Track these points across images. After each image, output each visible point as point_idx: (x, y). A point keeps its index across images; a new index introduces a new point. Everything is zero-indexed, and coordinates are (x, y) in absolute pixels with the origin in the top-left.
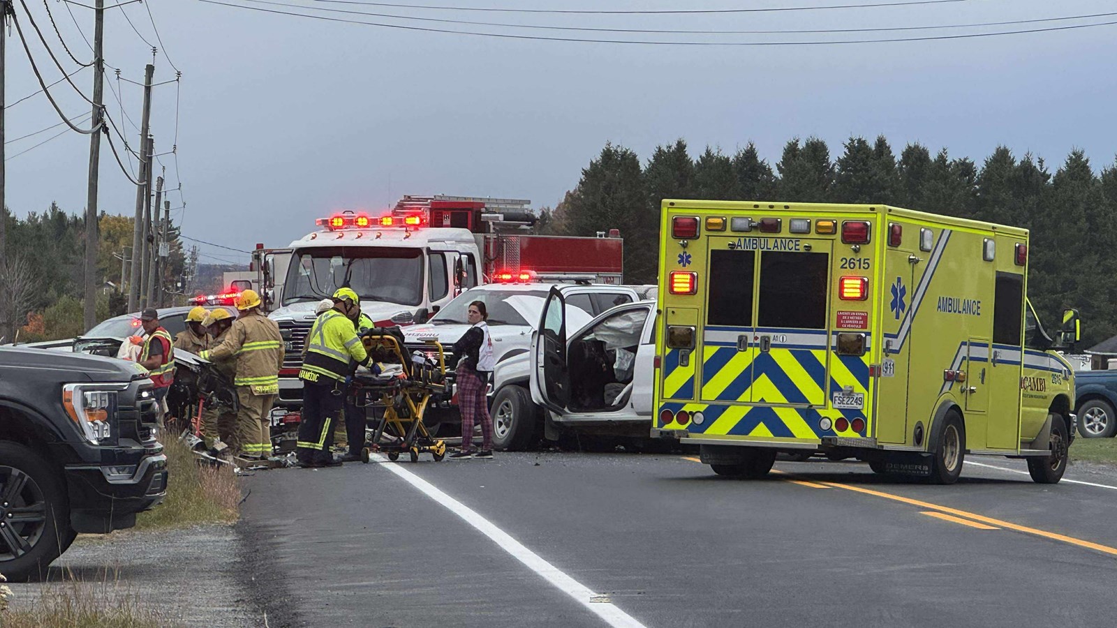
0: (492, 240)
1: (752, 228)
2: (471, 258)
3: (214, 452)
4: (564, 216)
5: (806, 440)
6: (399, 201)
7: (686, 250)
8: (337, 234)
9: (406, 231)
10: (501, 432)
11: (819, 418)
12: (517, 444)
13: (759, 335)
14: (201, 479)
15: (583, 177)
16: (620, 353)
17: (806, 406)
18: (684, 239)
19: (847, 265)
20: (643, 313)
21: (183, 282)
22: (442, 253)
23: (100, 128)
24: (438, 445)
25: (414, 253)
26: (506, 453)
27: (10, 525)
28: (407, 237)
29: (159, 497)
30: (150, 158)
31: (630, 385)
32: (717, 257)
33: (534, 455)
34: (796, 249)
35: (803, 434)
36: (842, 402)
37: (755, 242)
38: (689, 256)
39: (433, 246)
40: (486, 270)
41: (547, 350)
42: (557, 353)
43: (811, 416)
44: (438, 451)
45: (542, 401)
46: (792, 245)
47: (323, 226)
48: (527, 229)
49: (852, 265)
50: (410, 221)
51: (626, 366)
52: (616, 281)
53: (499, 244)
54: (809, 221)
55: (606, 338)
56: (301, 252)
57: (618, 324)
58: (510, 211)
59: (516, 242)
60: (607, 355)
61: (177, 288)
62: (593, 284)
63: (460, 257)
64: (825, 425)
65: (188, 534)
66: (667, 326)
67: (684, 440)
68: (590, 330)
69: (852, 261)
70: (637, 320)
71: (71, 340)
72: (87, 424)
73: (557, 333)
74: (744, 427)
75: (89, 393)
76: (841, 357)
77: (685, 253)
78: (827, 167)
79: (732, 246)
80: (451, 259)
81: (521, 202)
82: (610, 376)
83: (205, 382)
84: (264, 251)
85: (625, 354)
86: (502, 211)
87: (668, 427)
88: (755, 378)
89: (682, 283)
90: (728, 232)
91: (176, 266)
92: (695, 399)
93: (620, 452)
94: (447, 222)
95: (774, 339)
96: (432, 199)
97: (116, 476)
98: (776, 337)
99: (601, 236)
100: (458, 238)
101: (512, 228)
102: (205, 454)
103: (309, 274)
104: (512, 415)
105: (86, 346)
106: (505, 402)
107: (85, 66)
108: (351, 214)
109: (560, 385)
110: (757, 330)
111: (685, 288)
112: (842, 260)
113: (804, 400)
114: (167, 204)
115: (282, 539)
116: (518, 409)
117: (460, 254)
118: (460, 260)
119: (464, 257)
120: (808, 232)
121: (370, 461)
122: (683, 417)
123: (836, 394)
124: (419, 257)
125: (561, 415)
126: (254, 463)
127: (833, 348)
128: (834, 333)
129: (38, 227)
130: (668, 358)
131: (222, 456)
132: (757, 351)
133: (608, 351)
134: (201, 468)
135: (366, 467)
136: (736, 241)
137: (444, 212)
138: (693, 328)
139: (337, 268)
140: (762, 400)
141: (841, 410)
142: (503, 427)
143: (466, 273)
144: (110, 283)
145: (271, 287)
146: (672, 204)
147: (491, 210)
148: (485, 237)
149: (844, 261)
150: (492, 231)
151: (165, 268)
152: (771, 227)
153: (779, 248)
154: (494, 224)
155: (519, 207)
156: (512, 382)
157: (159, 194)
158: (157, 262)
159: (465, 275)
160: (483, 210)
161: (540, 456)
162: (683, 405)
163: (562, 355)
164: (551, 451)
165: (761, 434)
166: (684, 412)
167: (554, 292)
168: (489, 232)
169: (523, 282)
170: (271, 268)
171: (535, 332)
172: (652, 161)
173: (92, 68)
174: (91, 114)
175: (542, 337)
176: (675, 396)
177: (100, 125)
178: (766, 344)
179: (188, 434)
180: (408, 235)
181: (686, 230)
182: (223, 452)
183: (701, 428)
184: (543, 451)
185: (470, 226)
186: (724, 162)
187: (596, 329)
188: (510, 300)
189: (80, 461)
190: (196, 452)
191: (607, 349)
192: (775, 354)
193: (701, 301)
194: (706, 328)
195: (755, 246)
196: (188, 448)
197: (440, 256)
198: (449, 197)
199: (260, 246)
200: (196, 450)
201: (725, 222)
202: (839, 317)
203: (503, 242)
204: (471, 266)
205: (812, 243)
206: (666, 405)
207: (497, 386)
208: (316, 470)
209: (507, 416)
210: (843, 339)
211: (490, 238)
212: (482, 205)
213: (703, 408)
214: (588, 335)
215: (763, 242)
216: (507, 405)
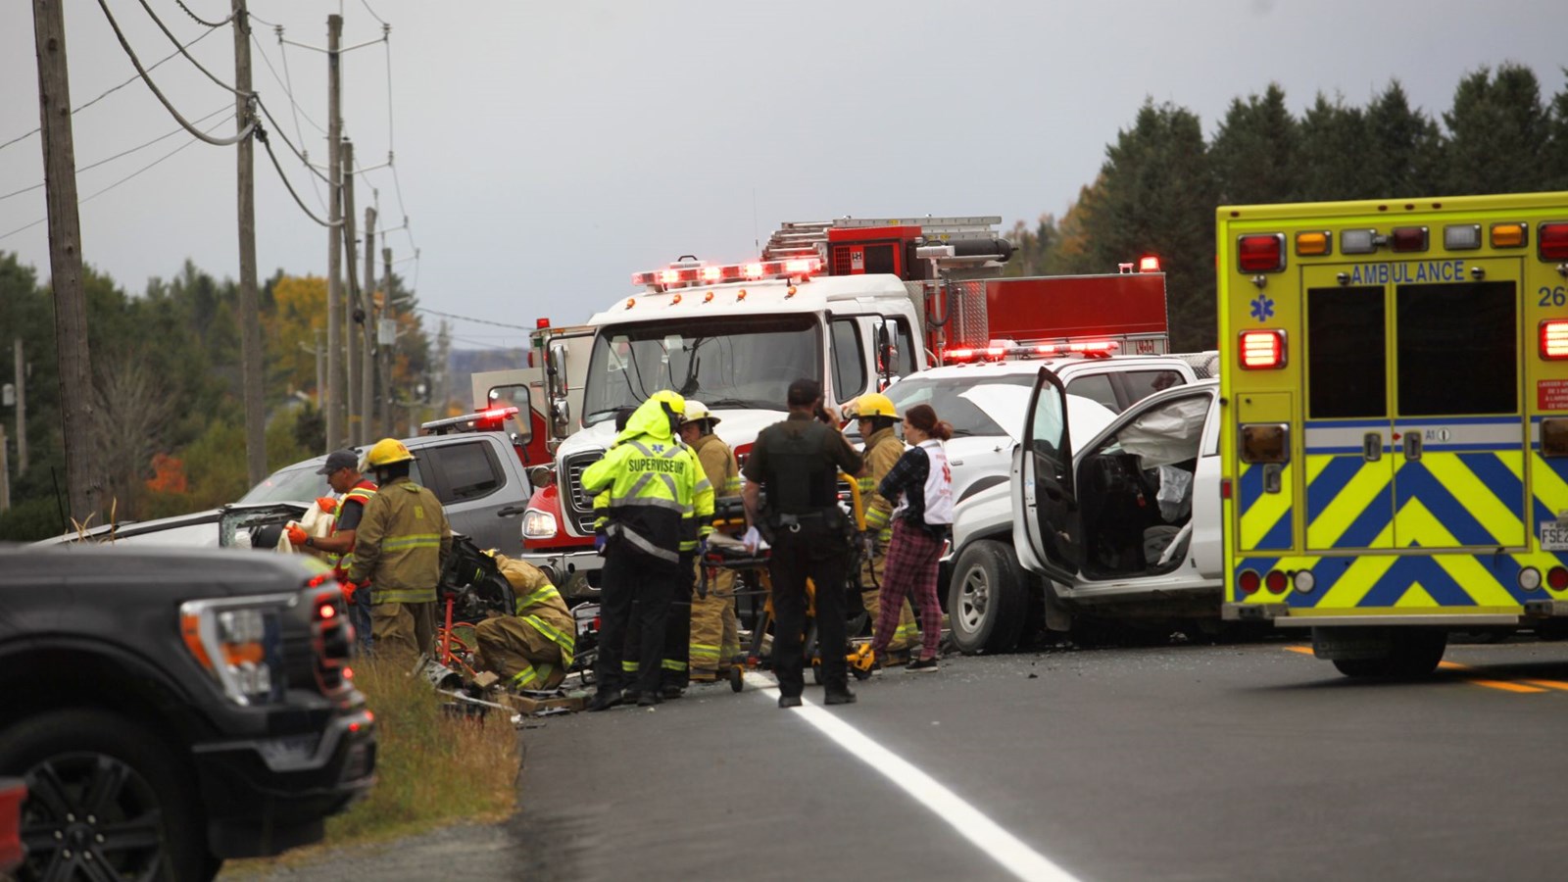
0: (937, 291)
1: (1377, 246)
2: (902, 323)
3: (476, 691)
4: (1080, 229)
5: (1498, 609)
6: (773, 233)
7: (1264, 292)
8: (668, 298)
9: (789, 285)
10: (970, 622)
11: (1518, 570)
12: (996, 642)
13: (1402, 430)
14: (451, 742)
15: (1107, 159)
16: (1166, 475)
17: (1491, 550)
18: (1260, 272)
19: (1550, 300)
20: (1202, 402)
21: (428, 384)
22: (851, 319)
23: (251, 133)
24: (861, 651)
25: (803, 322)
26: (980, 658)
27: (102, 858)
28: (790, 295)
29: (363, 789)
30: (349, 178)
31: (1187, 527)
32: (1318, 300)
33: (1031, 657)
34: (1457, 278)
35: (1491, 598)
36: (1556, 539)
37: (1383, 270)
38: (1270, 303)
39: (838, 309)
40: (930, 343)
41: (1040, 475)
42: (1058, 480)
43: (1502, 566)
44: (860, 663)
45: (1037, 565)
46: (1449, 271)
47: (644, 286)
48: (998, 267)
49: (1559, 300)
50: (793, 265)
51: (1178, 495)
52: (1158, 346)
53: (950, 296)
54: (1477, 227)
55: (1140, 449)
56: (610, 331)
57: (1160, 423)
58: (967, 238)
59: (978, 292)
60: (1145, 478)
61: (418, 396)
62: (1114, 357)
63: (884, 324)
64: (1528, 581)
65: (424, 844)
66: (1239, 426)
67: (1281, 621)
68: (1111, 437)
69: (1559, 292)
70: (1192, 415)
71: (215, 512)
72: (227, 671)
73: (1056, 445)
74: (1385, 591)
75: (227, 617)
76: (1549, 461)
77: (1262, 297)
78: (1538, 112)
79: (1345, 279)
80: (868, 328)
81: (984, 221)
82: (1152, 514)
83: (454, 569)
84: (550, 331)
85: (1174, 475)
86: (952, 239)
87: (1253, 599)
88: (1400, 507)
89: (1260, 349)
90: (1336, 256)
91: (414, 356)
92: (1296, 549)
93: (1179, 644)
94: (858, 264)
95: (1428, 436)
96: (831, 226)
97: (282, 757)
98: (1432, 432)
99: (1126, 270)
100: (880, 292)
101: (972, 266)
102: (459, 694)
103: (625, 367)
104: (987, 593)
105: (242, 519)
106: (973, 569)
107: (215, 26)
108: (691, 261)
109: (1067, 536)
110: (1398, 423)
111: (1268, 358)
112: (1541, 291)
113: (1489, 539)
114: (387, 254)
115: (585, 842)
116: (996, 580)
117: (884, 318)
118: (884, 328)
119: (891, 324)
120: (1477, 246)
121: (744, 686)
122: (1277, 582)
123: (1544, 526)
124: (813, 329)
125: (1072, 587)
126: (545, 705)
127: (1534, 446)
128: (1534, 419)
129: (165, 306)
130: (1244, 481)
131: (490, 696)
132: (1400, 460)
133: (1145, 471)
134: (452, 720)
135: (739, 700)
136: (1350, 270)
137: (851, 247)
138: (1284, 426)
139: (675, 352)
140: (1415, 544)
141: (1557, 553)
142: (974, 613)
143: (894, 352)
144: (300, 394)
145: (562, 395)
146: (1235, 214)
147: (934, 239)
148: (926, 288)
149: (1545, 293)
150: (936, 274)
151: (392, 362)
152: (1410, 241)
153: (1428, 277)
154: (938, 262)
155: (982, 230)
156: (984, 535)
157: (370, 238)
158: (376, 356)
159: (893, 351)
160: (919, 239)
161: (1038, 660)
162: (1276, 560)
163: (1067, 482)
164: (1059, 649)
165: (1416, 603)
166: (1278, 573)
167: (1046, 377)
168: (931, 277)
169: (994, 361)
170: (560, 361)
171: (1017, 446)
172: (1225, 123)
173: (229, 28)
174: (233, 110)
175: (1029, 454)
176: (1261, 545)
177: (250, 127)
178: (1414, 447)
179: (427, 661)
180: (792, 291)
181: (1261, 257)
182: (490, 688)
183: (1311, 598)
184: (1044, 650)
185: (897, 265)
186: (1352, 118)
187: (1123, 434)
188: (973, 395)
189: (220, 735)
190: (442, 691)
191: (1144, 468)
192: (1432, 462)
193: (1295, 380)
194: (1307, 425)
195: (1384, 278)
196: (430, 686)
197: (848, 324)
198: (860, 221)
199: (543, 324)
200: (442, 688)
201: (1329, 239)
202: (1542, 392)
203: (957, 292)
204: (904, 338)
205: (1486, 266)
206: (1247, 562)
207: (958, 541)
208: (652, 709)
209: (979, 594)
210: (1551, 430)
211: (933, 288)
212: (917, 231)
213: (1310, 562)
214: (1109, 445)
215: (1397, 269)
216: (977, 574)
